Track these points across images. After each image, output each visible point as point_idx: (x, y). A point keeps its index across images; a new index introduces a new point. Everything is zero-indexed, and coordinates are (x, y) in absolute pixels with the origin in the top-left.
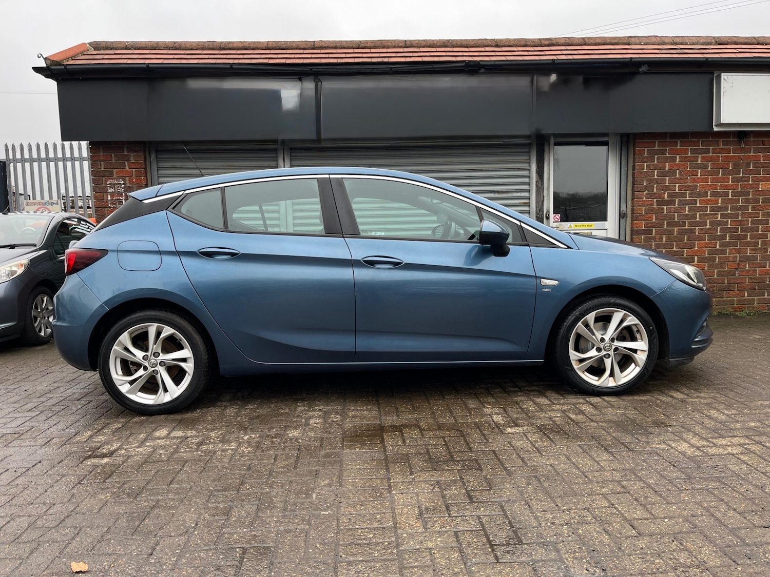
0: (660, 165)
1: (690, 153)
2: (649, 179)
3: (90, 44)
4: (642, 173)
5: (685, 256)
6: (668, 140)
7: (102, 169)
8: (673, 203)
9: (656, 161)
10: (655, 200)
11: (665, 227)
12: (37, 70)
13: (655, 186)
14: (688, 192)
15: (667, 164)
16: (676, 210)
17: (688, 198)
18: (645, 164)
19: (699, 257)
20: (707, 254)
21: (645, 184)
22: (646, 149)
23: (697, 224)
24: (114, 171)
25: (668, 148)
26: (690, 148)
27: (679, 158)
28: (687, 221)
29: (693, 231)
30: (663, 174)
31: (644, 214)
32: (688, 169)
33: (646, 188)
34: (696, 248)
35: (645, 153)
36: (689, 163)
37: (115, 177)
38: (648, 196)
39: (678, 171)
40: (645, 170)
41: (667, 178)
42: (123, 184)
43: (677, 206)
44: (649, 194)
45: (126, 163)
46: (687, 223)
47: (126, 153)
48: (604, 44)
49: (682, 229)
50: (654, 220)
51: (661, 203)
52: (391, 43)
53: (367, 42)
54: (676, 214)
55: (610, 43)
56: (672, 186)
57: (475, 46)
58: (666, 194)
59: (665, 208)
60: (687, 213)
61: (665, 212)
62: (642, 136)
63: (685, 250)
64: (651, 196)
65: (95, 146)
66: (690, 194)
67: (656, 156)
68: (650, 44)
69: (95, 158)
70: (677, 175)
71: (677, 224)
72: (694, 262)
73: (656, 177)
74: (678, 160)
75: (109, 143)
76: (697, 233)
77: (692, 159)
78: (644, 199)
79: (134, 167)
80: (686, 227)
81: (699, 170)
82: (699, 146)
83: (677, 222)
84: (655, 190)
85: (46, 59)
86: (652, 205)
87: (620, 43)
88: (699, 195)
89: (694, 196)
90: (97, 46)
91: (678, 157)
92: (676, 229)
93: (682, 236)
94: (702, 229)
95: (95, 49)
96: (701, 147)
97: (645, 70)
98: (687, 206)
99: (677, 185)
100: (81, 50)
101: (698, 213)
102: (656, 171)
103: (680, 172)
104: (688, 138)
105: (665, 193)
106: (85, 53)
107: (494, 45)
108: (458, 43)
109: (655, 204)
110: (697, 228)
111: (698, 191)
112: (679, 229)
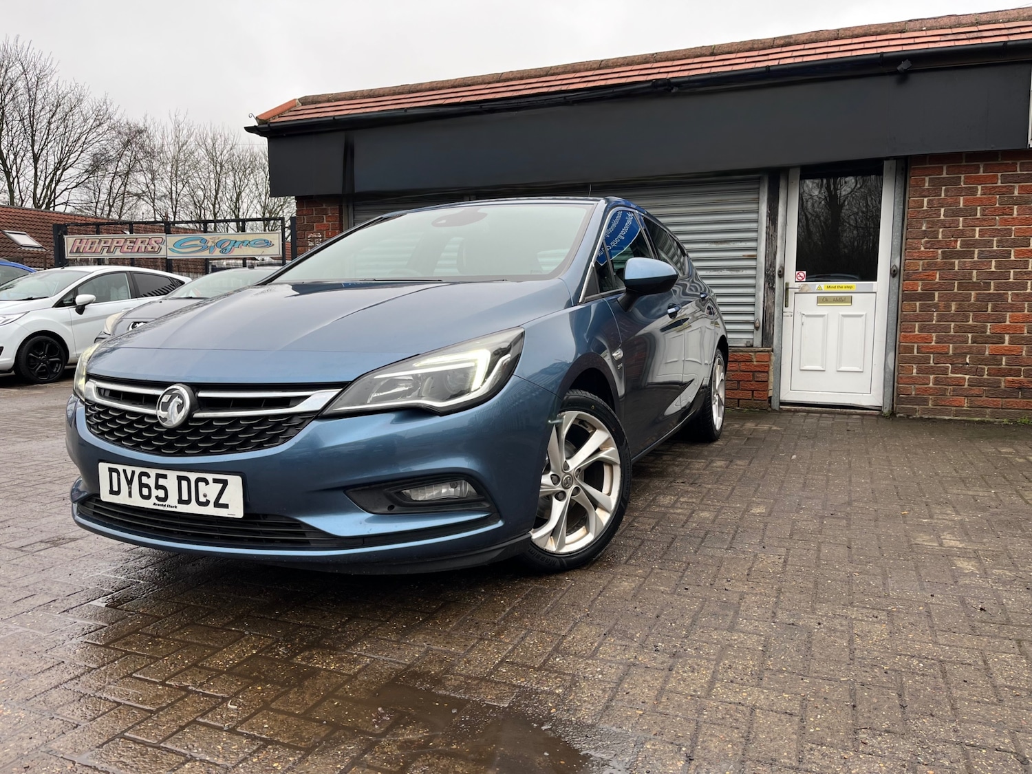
0: (950, 200)
1: (999, 181)
2: (931, 221)
3: (299, 100)
4: (919, 212)
5: (988, 333)
6: (964, 163)
7: (305, 223)
8: (971, 255)
9: (943, 195)
10: (940, 251)
11: (956, 290)
12: (249, 129)
13: (941, 230)
14: (995, 239)
15: (962, 198)
16: (974, 266)
17: (995, 248)
18: (926, 200)
19: (1012, 335)
20: (1026, 331)
21: (924, 228)
22: (927, 179)
23: (1010, 287)
24: (315, 224)
25: (963, 176)
26: (1000, 174)
27: (982, 190)
28: (992, 282)
29: (1003, 298)
30: (955, 213)
31: (921, 270)
32: (997, 205)
33: (925, 234)
34: (1008, 323)
35: (924, 183)
36: (998, 196)
37: (315, 230)
38: (929, 245)
39: (979, 208)
40: (925, 208)
41: (961, 219)
42: (321, 238)
43: (976, 259)
44: (929, 242)
45: (324, 216)
46: (992, 284)
47: (324, 207)
48: (865, 36)
49: (984, 294)
50: (937, 280)
51: (950, 254)
52: (585, 65)
53: (557, 67)
54: (975, 272)
55: (874, 32)
56: (967, 230)
57: (684, 57)
58: (959, 242)
59: (957, 262)
60: (993, 269)
61: (956, 268)
62: (921, 159)
63: (989, 324)
64: (933, 245)
65: (301, 201)
66: (998, 241)
67: (944, 188)
68: (937, 29)
69: (300, 213)
70: (978, 214)
71: (975, 286)
72: (1003, 343)
73: (942, 217)
74: (979, 193)
75: (311, 197)
76: (1010, 301)
77: (1004, 190)
78: (922, 249)
79: (330, 220)
80: (992, 291)
81: (1016, 207)
82: (1016, 171)
83: (975, 283)
84: (940, 236)
85: (257, 118)
86: (935, 257)
87: (890, 31)
88: (1014, 244)
89: (1005, 244)
90: (305, 101)
91: (979, 187)
92: (973, 293)
93: (983, 303)
94: (1017, 294)
95: (303, 104)
96: (1019, 172)
97: (905, 68)
98: (994, 260)
99: (977, 229)
100: (290, 107)
101: (1012, 271)
102: (943, 210)
103: (983, 210)
104: (998, 160)
105: (957, 241)
106: (292, 110)
107: (708, 53)
108: (663, 57)
109: (940, 257)
110: (1010, 293)
111: (1013, 237)
112: (977, 294)
